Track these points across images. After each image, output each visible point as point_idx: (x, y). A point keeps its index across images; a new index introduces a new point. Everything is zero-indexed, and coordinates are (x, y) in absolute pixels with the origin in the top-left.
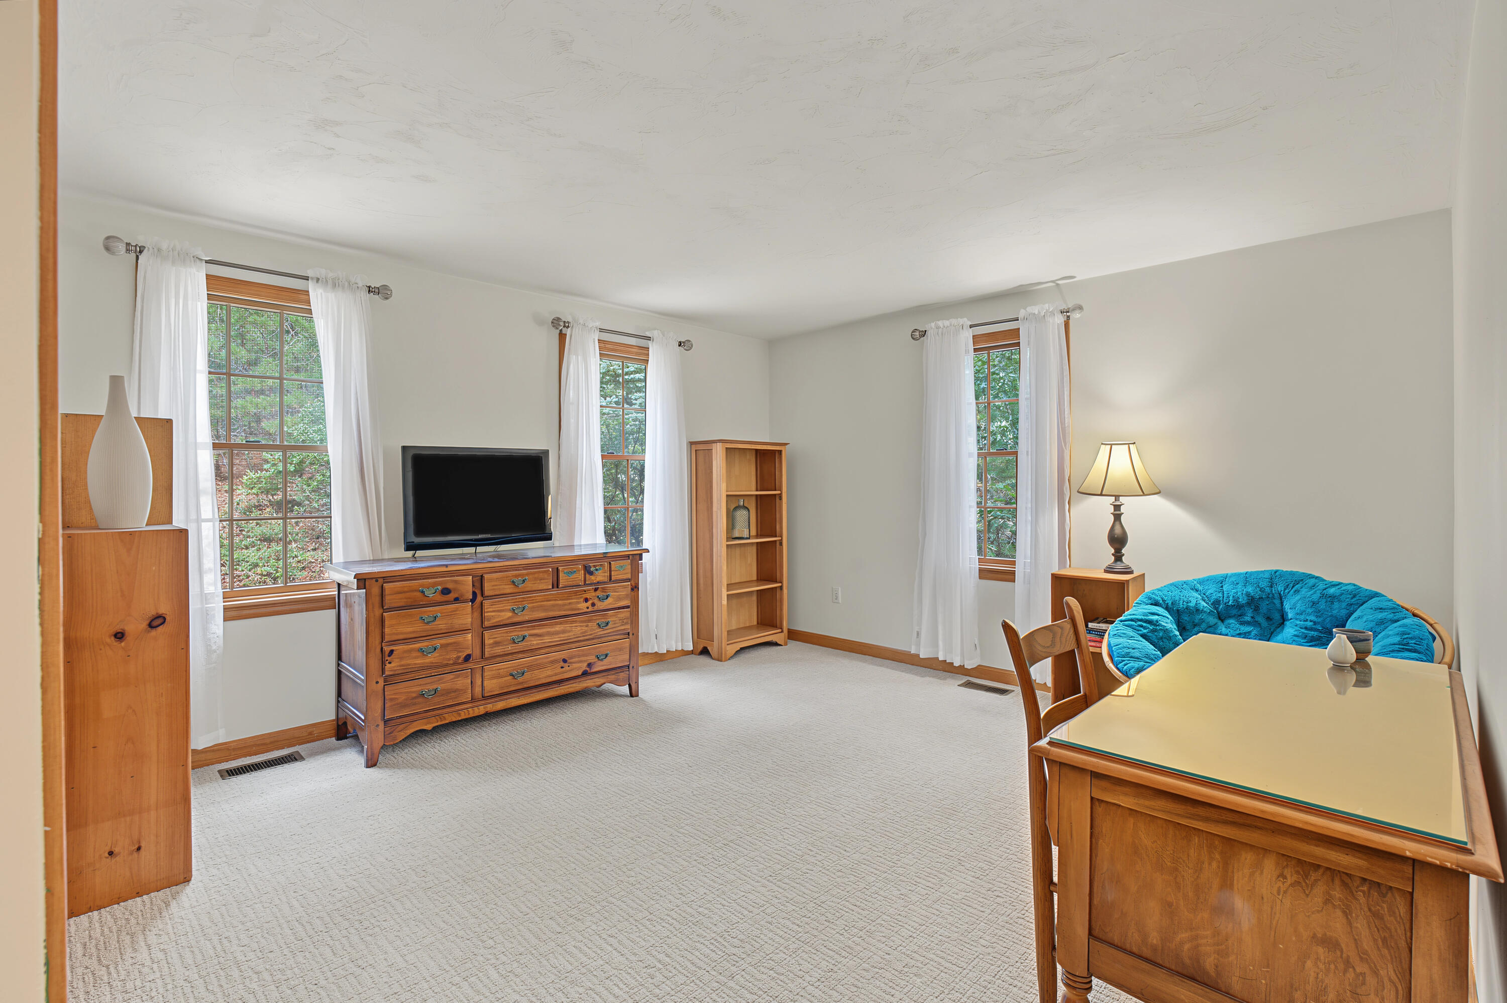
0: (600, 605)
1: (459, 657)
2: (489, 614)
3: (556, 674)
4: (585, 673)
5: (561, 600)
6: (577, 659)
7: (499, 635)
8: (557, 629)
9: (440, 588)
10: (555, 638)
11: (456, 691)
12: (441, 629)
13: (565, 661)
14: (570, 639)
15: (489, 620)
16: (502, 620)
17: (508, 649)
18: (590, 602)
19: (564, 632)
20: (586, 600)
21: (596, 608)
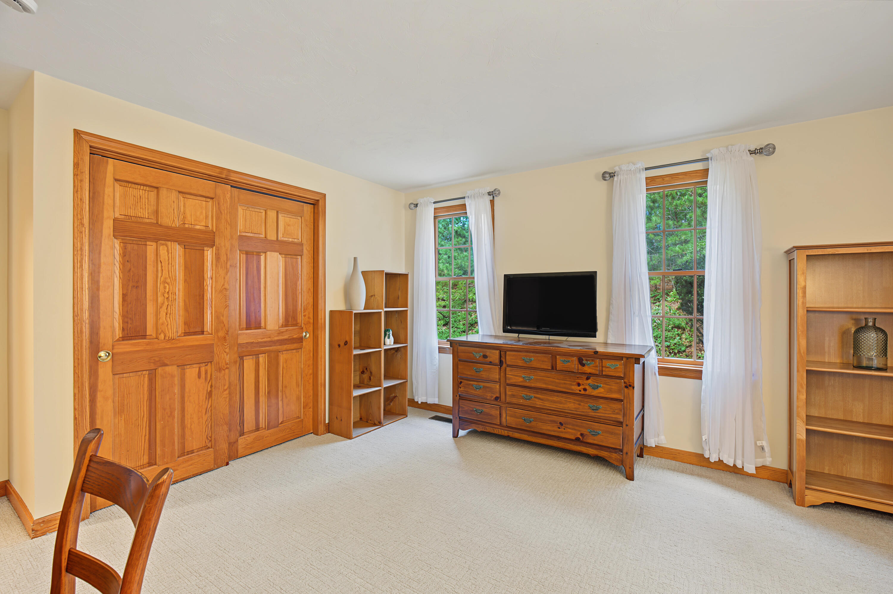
0: (590, 391)
1: (492, 397)
2: (508, 376)
3: (554, 431)
4: (577, 439)
5: (557, 379)
6: (571, 427)
7: (515, 391)
8: (555, 399)
9: (482, 354)
10: (553, 405)
11: (491, 415)
12: (483, 378)
13: (561, 424)
14: (565, 409)
15: (509, 379)
16: (517, 382)
17: (520, 401)
18: (582, 387)
19: (560, 403)
20: (579, 385)
21: (587, 393)
